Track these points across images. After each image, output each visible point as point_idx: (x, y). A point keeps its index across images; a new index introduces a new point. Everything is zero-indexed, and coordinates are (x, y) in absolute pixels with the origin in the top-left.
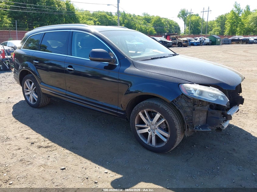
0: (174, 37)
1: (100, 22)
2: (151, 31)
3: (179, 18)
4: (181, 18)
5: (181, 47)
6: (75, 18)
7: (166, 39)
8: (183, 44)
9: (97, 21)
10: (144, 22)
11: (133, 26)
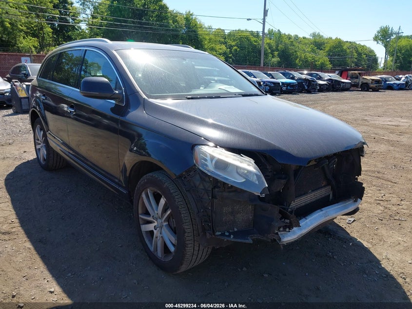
0: (355, 73)
1: (238, 47)
2: (322, 64)
3: (376, 42)
4: (380, 42)
5: (367, 91)
6: (198, 40)
7: (341, 76)
8: (372, 85)
9: (234, 46)
10: (313, 49)
11: (293, 55)
